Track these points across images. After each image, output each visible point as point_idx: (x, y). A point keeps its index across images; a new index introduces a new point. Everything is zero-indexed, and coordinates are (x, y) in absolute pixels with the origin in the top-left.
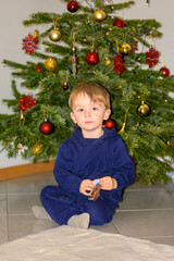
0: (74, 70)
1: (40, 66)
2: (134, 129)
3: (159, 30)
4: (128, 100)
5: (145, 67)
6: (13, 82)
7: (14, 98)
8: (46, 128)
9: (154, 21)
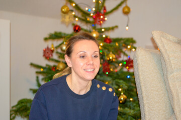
1: (55, 67)
3: (135, 45)
6: (37, 77)
7: (37, 88)
9: (132, 39)
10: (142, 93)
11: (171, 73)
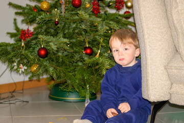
0: (63, 10)
2: (106, 54)
4: (102, 33)
5: (112, 11)
6: (15, 20)
7: (15, 31)
8: (43, 52)
10: (143, 31)
11: (176, 8)
